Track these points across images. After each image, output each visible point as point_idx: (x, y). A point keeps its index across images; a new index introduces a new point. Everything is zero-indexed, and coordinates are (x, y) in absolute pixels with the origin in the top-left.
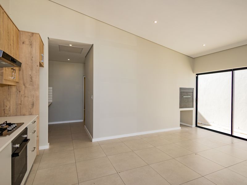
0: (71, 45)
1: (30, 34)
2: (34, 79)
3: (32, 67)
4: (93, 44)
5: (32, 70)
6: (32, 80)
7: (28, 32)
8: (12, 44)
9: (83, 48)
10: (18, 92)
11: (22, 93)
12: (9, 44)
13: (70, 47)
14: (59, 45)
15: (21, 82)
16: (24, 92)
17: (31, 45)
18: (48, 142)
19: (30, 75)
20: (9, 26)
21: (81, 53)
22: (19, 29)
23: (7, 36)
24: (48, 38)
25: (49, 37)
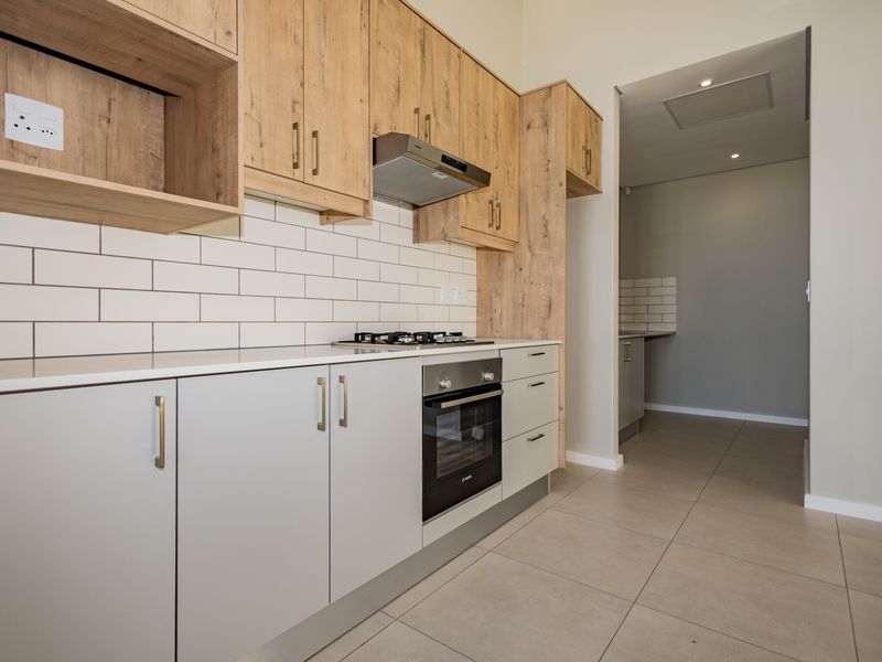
0: (706, 83)
1: (543, 94)
2: (550, 227)
3: (548, 192)
4: (809, 30)
5: (547, 200)
6: (547, 230)
7: (539, 90)
8: (491, 136)
9: (768, 76)
10: (518, 271)
11: (525, 273)
12: (482, 137)
13: (709, 91)
14: (665, 103)
15: (524, 242)
16: (531, 269)
17: (545, 125)
18: (620, 453)
19: (544, 218)
20: (480, 87)
21: (772, 106)
22: (520, 92)
23: (474, 114)
24: (616, 88)
25: (619, 86)
